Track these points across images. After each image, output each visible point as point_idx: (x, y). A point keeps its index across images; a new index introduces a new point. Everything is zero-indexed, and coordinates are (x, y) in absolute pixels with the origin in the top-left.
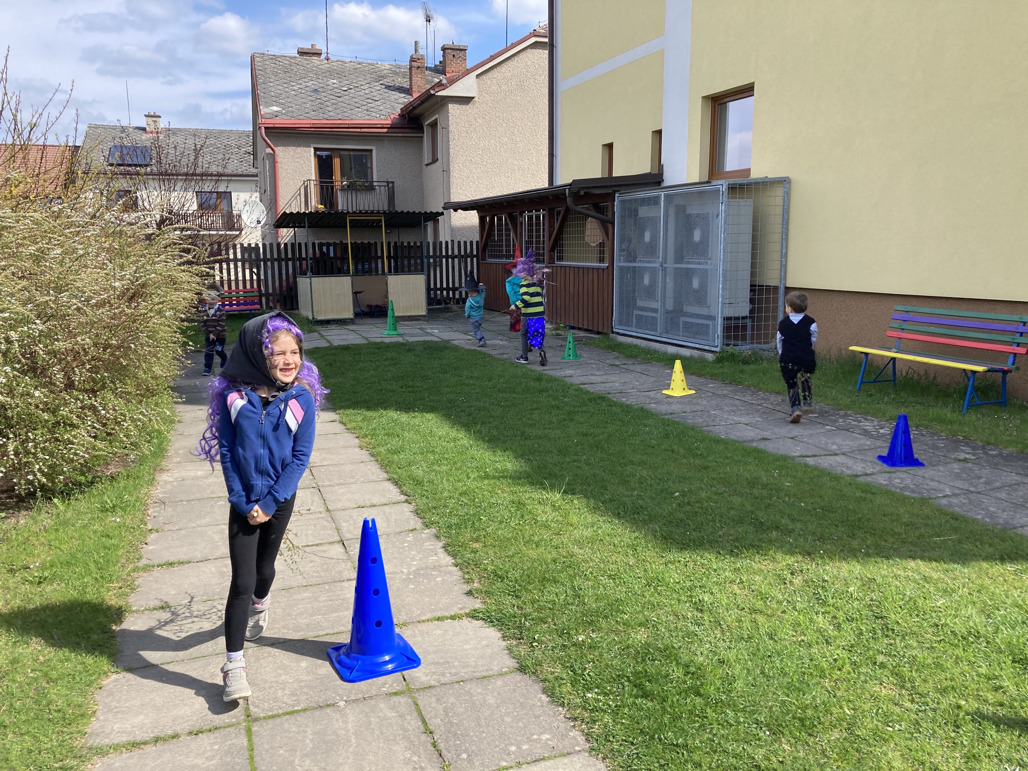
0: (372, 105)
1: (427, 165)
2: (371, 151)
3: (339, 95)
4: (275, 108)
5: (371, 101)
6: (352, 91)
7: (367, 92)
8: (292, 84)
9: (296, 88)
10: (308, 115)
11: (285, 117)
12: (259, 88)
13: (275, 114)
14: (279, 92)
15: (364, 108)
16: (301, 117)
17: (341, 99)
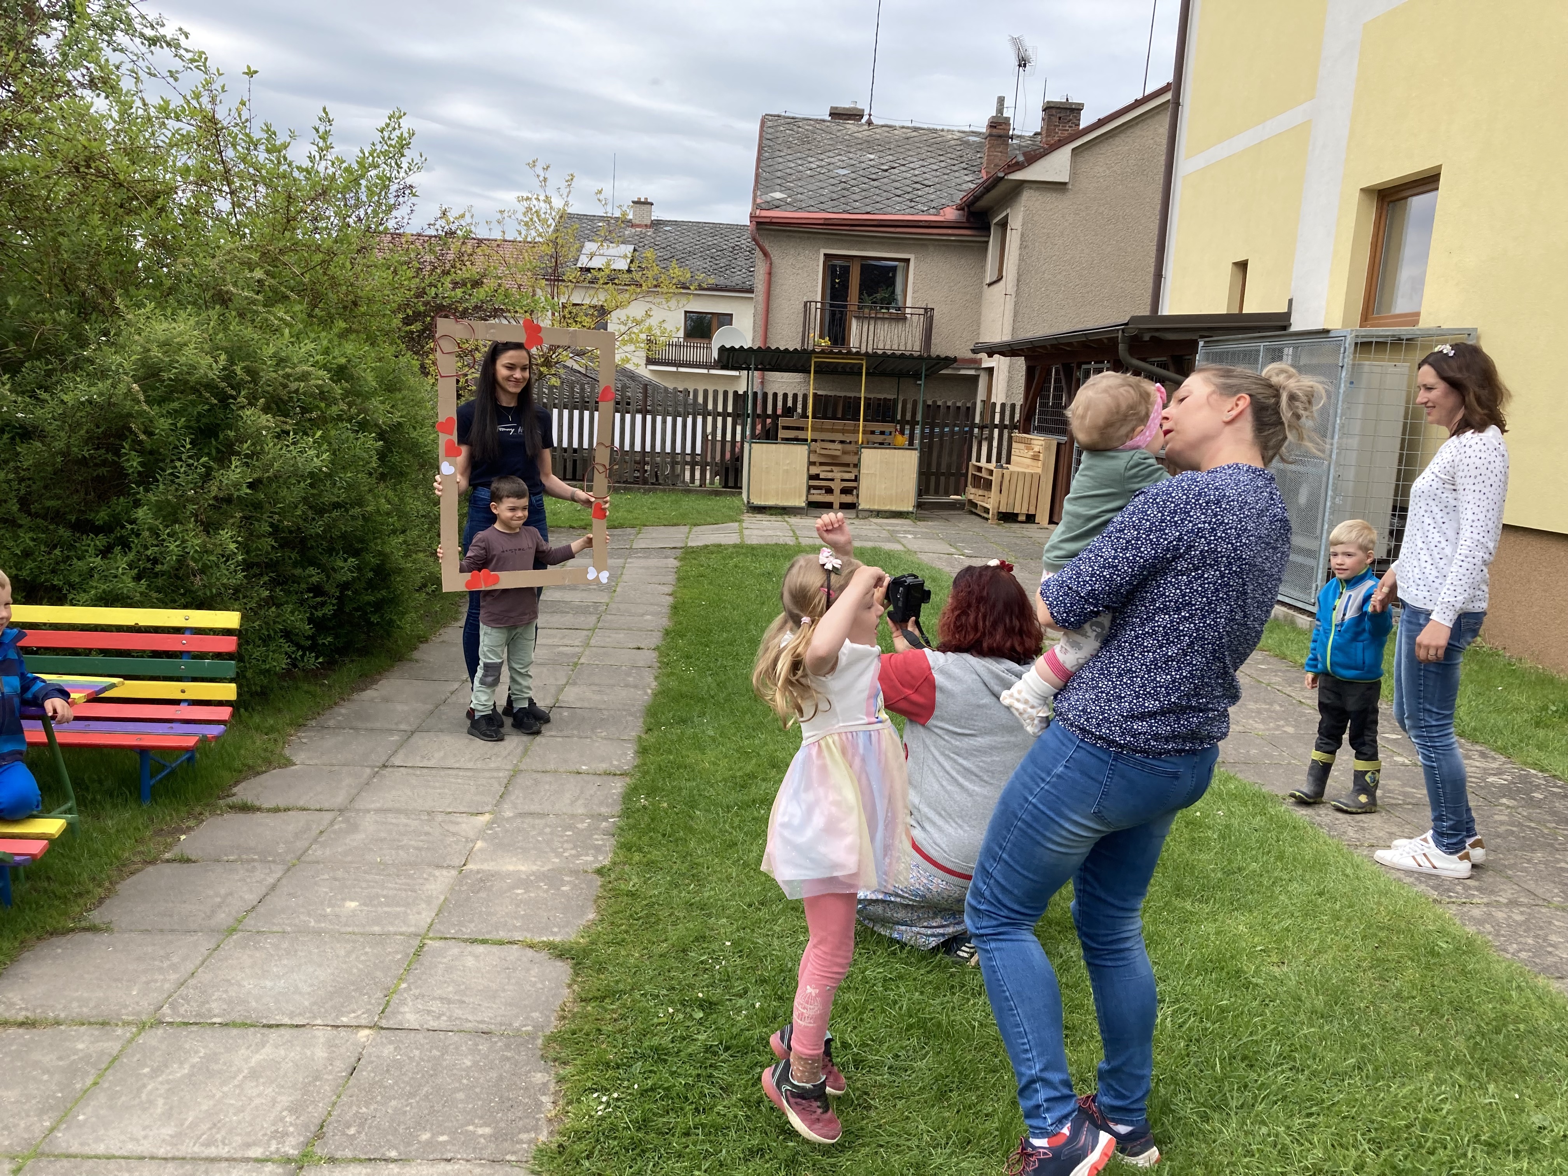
0: (920, 193)
1: (990, 285)
2: (907, 261)
3: (874, 177)
4: (778, 195)
5: (918, 186)
6: (896, 171)
7: (917, 172)
8: (810, 159)
9: (814, 166)
10: (822, 206)
11: (788, 208)
12: (762, 165)
13: (776, 203)
14: (788, 171)
15: (907, 196)
16: (811, 209)
17: (876, 183)
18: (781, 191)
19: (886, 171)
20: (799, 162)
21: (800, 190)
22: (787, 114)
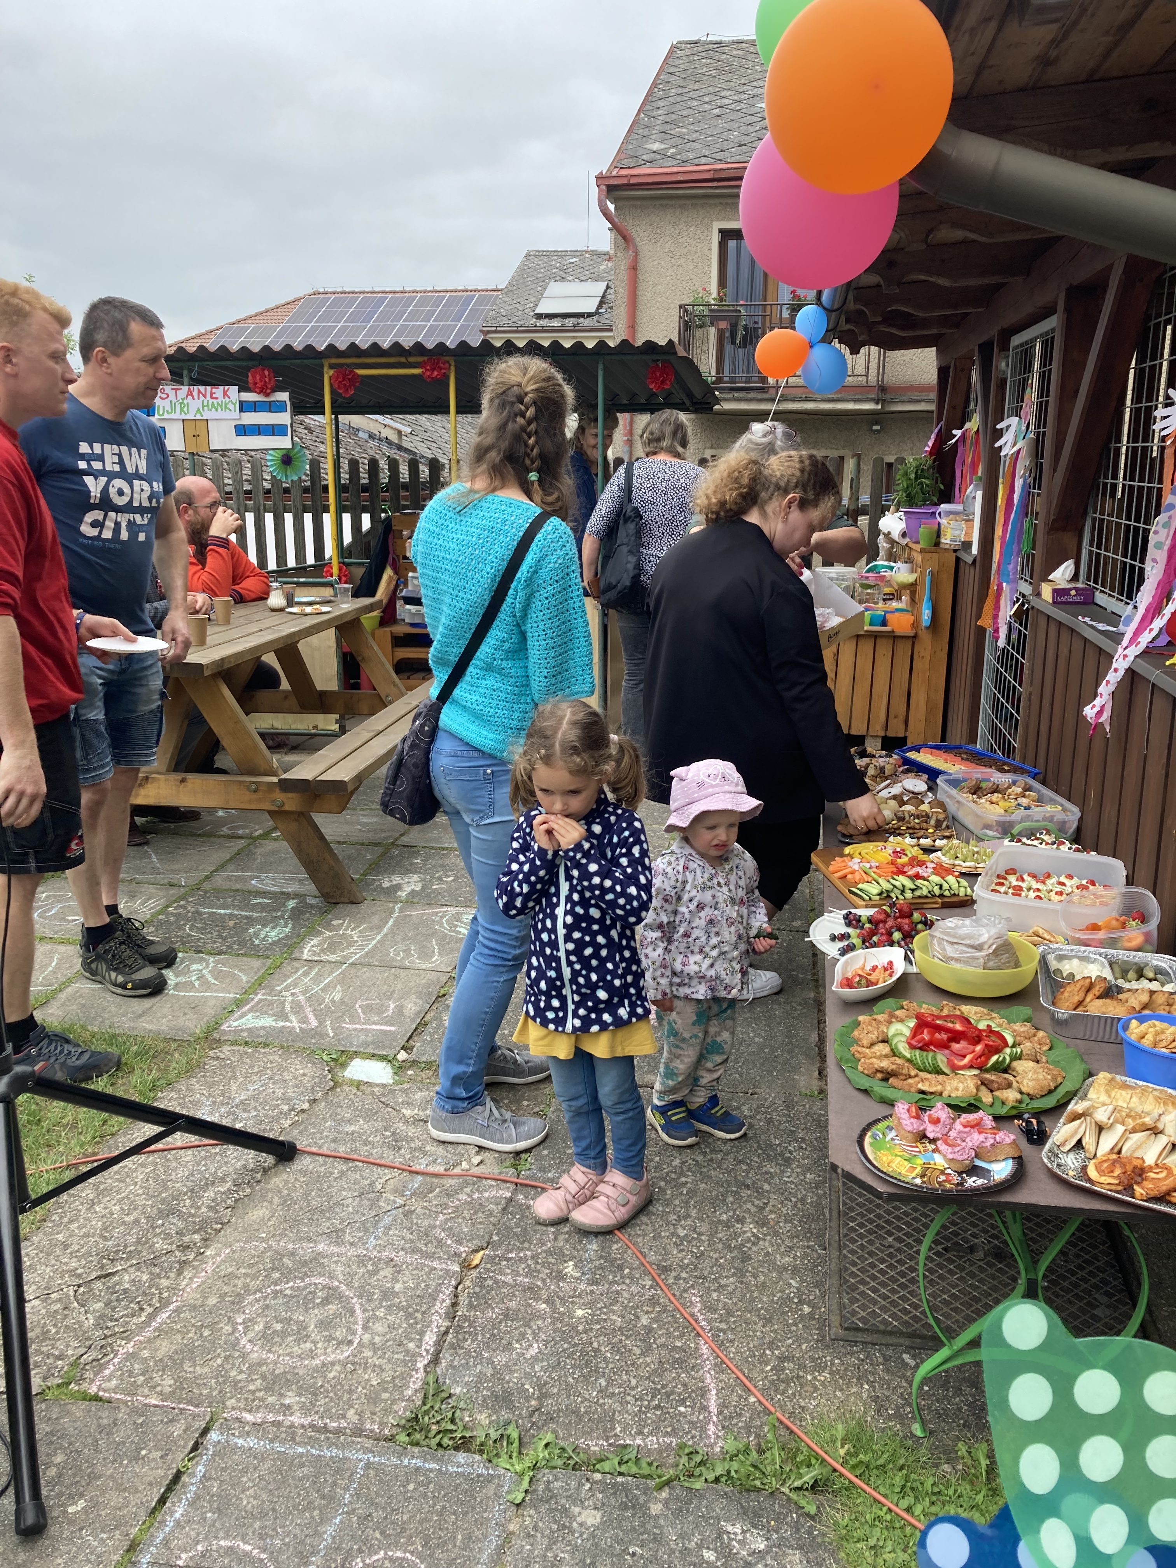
4: (656, 146)
8: (724, 94)
9: (726, 101)
10: (720, 156)
11: (666, 161)
12: (648, 107)
13: (649, 156)
14: (685, 113)
16: (703, 160)
18: (663, 141)
20: (707, 99)
21: (695, 136)
22: (710, 38)
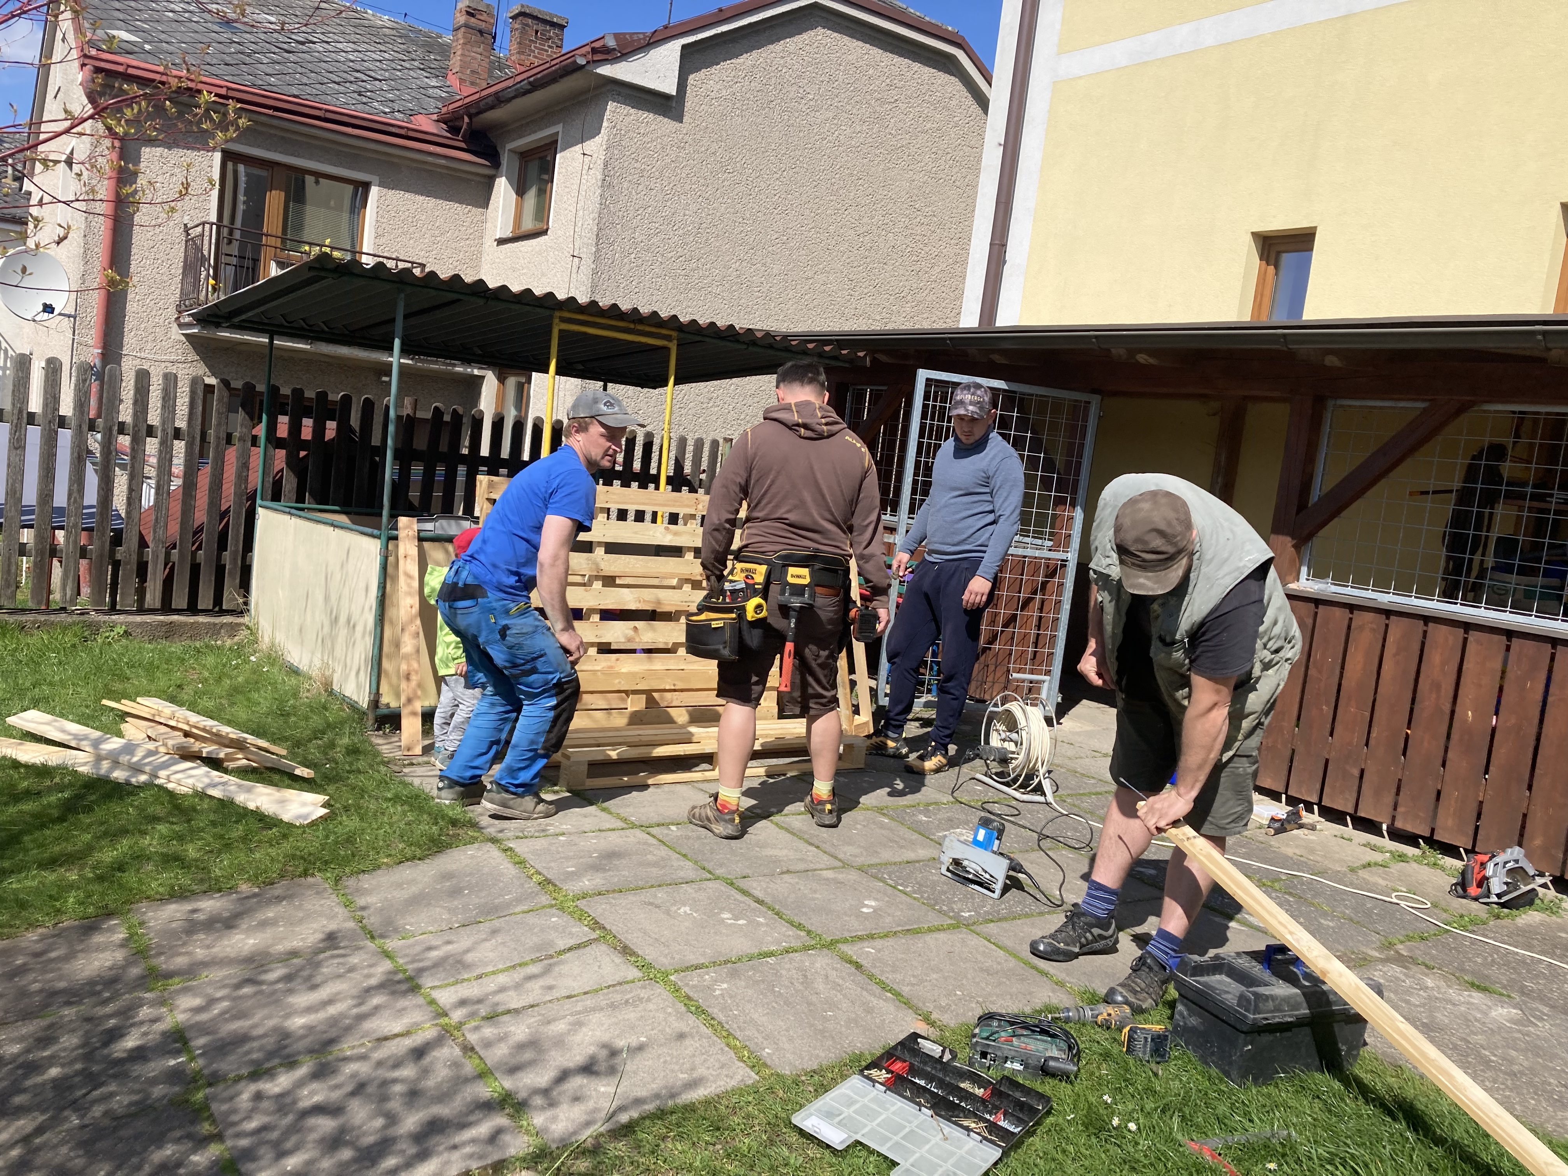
0: (368, 86)
1: (501, 242)
2: (366, 185)
3: (285, 46)
4: (125, 36)
5: (362, 76)
6: (318, 48)
7: (351, 57)
10: (212, 70)
11: (150, 58)
13: (123, 45)
15: (353, 87)
16: (194, 69)
17: (292, 57)
18: (127, 31)
19: (303, 43)
21: (164, 37)
